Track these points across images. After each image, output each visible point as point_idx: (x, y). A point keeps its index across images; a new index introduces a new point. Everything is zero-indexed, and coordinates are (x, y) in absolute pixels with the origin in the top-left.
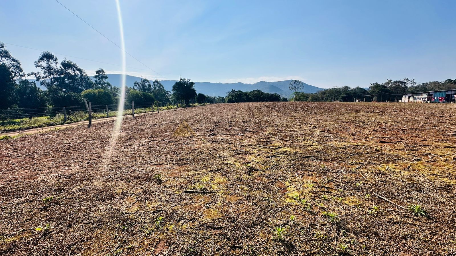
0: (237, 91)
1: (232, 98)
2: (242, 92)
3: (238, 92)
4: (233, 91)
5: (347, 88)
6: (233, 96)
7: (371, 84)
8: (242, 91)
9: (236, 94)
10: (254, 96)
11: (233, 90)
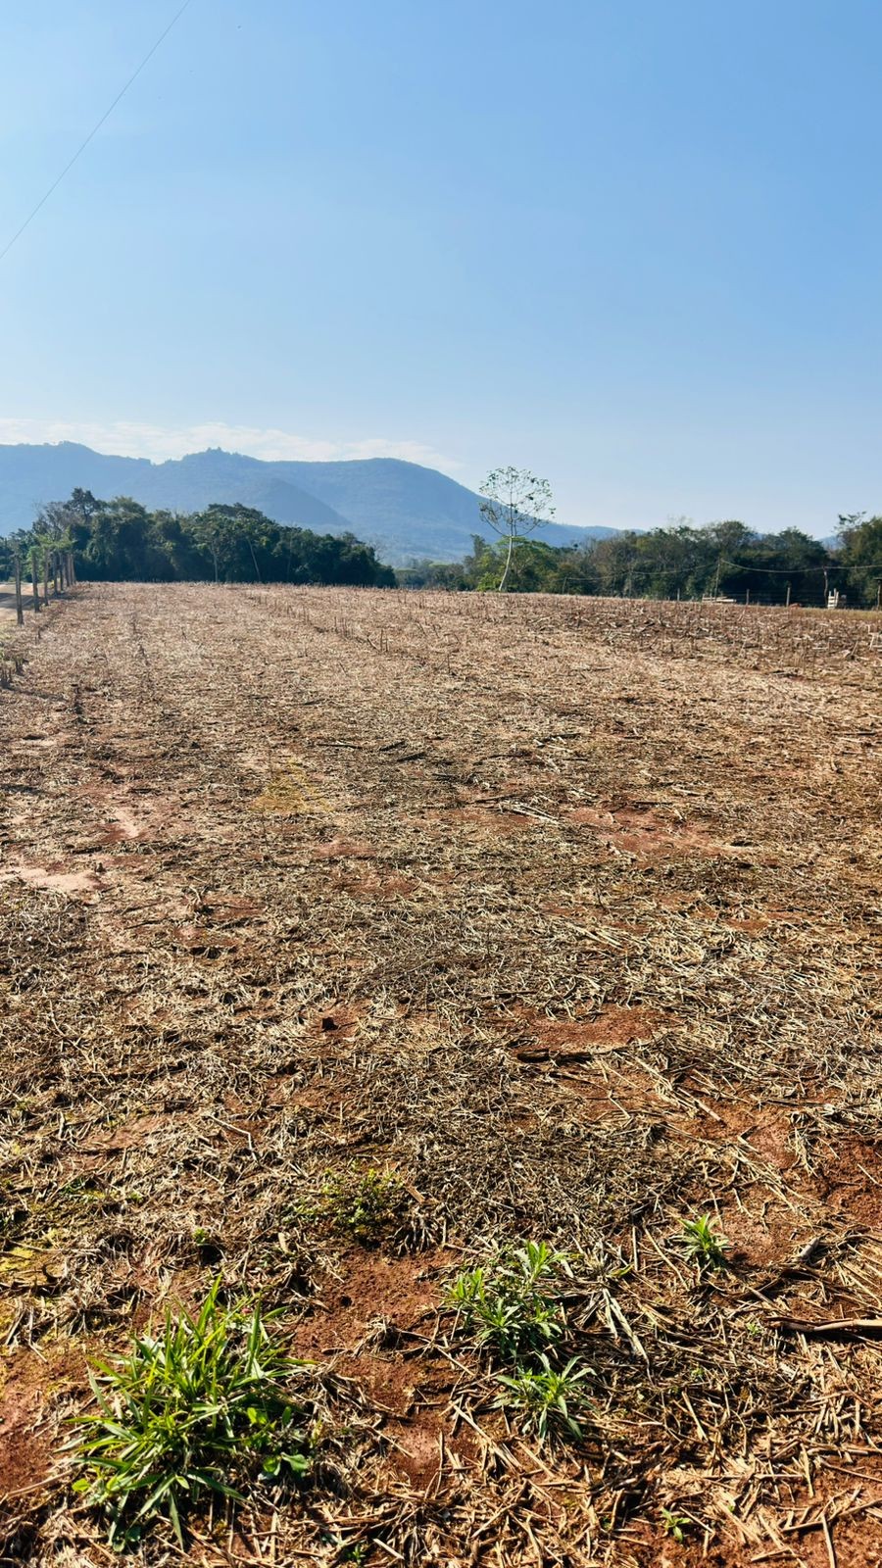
0: (108, 500)
1: (81, 545)
2: (142, 510)
3: (114, 506)
4: (82, 497)
5: (735, 530)
6: (81, 534)
7: (843, 520)
8: (141, 503)
9: (105, 523)
10: (224, 546)
11: (78, 491)
